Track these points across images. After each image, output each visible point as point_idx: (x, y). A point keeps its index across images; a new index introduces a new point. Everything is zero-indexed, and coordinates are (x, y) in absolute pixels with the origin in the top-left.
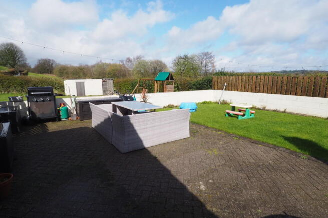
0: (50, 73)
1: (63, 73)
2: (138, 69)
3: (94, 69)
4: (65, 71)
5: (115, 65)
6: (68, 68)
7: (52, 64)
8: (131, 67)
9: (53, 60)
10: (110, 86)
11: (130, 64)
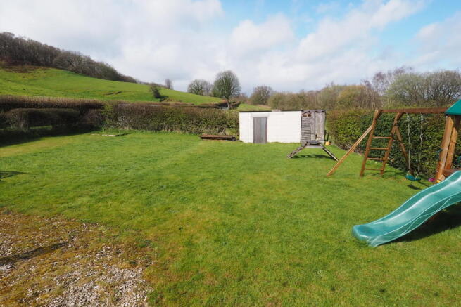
0: (264, 104)
1: (277, 103)
2: (397, 92)
3: (319, 95)
4: (281, 101)
5: (354, 88)
6: (284, 96)
7: (268, 92)
8: (382, 89)
9: (270, 88)
10: (317, 125)
11: (380, 84)
